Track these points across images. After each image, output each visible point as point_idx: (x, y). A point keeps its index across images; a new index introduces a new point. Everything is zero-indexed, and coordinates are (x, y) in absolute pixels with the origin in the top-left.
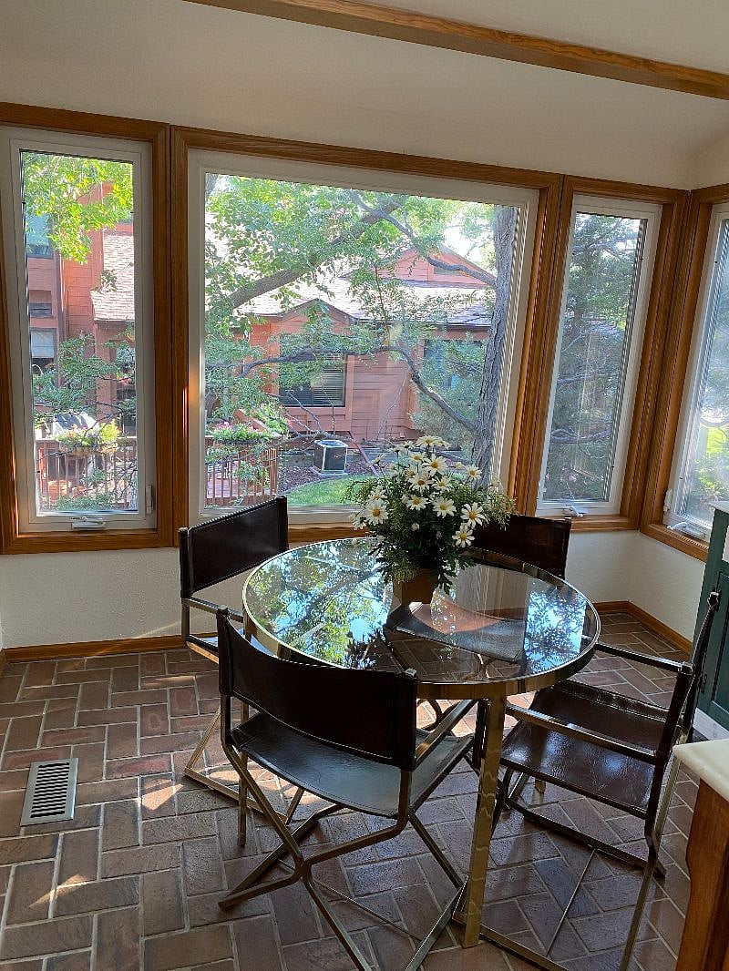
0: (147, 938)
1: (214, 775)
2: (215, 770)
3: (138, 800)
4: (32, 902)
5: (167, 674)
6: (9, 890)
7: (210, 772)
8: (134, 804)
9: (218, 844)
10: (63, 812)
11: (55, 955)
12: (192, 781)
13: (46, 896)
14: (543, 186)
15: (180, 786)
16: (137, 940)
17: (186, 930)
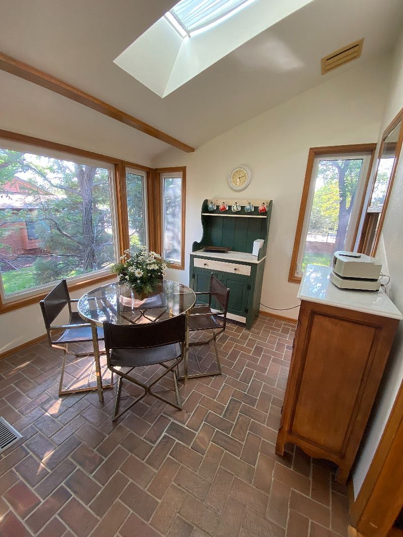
0: (96, 449)
1: (71, 389)
2: (70, 387)
3: (47, 414)
4: (37, 472)
5: (14, 367)
6: (20, 477)
7: (68, 388)
8: (47, 416)
9: (94, 407)
10: (16, 438)
11: (65, 480)
12: (64, 395)
13: (40, 467)
14: (116, 163)
15: (61, 399)
16: (93, 452)
17: (107, 436)
